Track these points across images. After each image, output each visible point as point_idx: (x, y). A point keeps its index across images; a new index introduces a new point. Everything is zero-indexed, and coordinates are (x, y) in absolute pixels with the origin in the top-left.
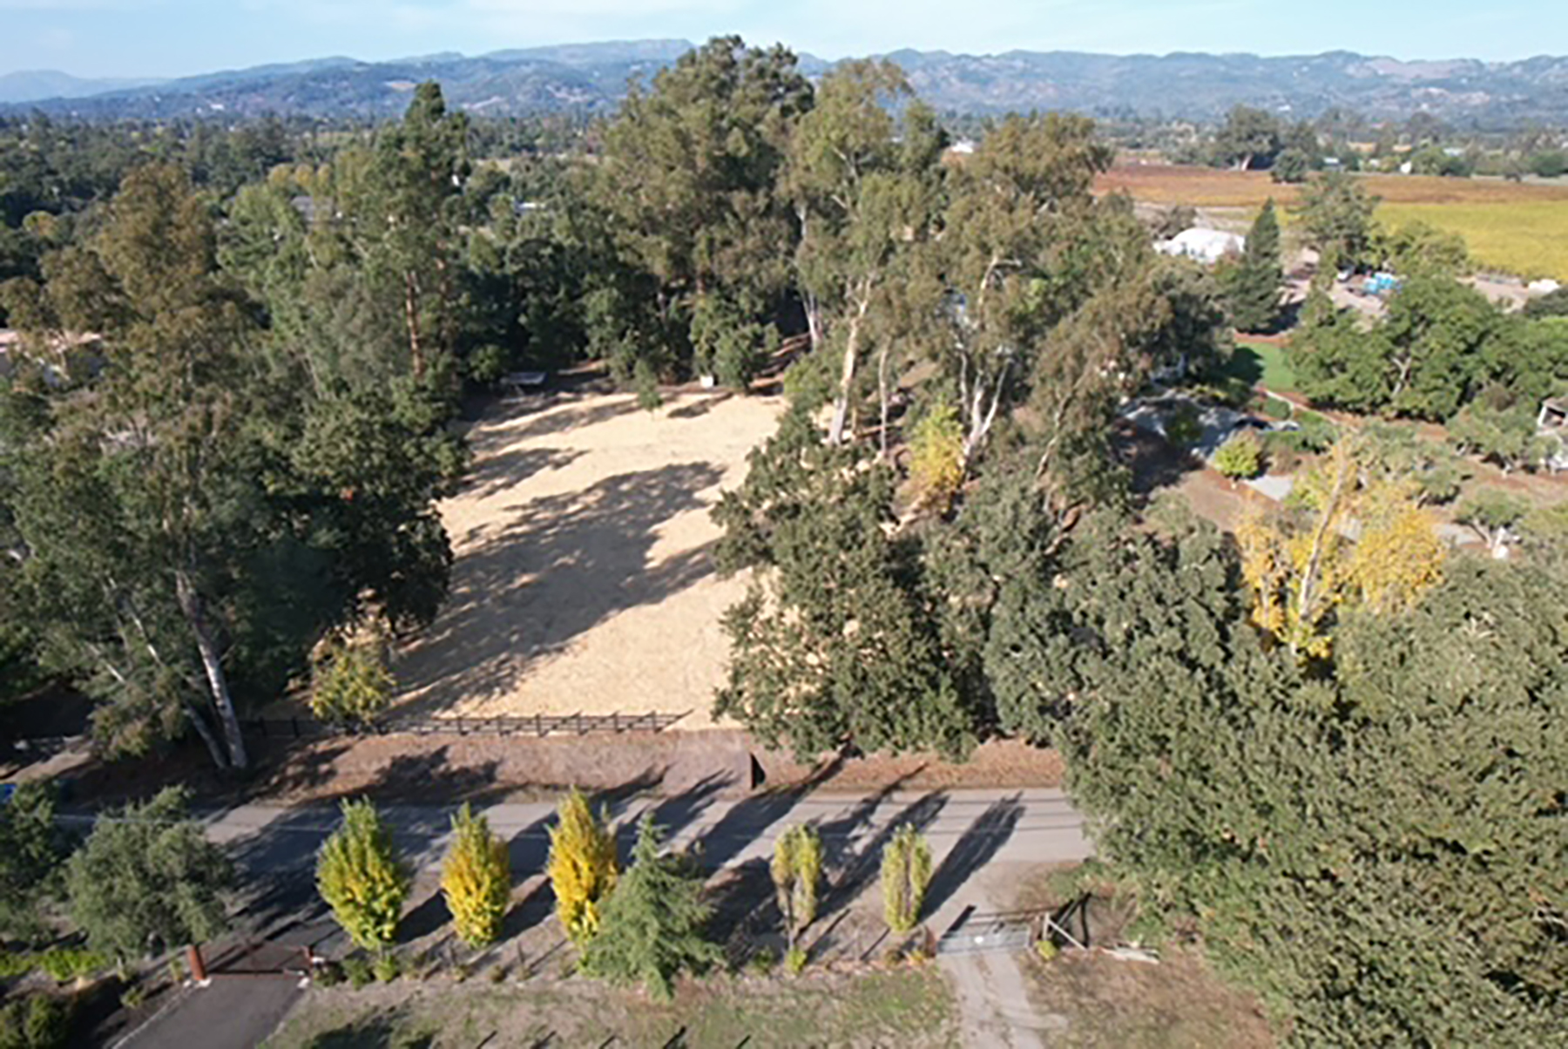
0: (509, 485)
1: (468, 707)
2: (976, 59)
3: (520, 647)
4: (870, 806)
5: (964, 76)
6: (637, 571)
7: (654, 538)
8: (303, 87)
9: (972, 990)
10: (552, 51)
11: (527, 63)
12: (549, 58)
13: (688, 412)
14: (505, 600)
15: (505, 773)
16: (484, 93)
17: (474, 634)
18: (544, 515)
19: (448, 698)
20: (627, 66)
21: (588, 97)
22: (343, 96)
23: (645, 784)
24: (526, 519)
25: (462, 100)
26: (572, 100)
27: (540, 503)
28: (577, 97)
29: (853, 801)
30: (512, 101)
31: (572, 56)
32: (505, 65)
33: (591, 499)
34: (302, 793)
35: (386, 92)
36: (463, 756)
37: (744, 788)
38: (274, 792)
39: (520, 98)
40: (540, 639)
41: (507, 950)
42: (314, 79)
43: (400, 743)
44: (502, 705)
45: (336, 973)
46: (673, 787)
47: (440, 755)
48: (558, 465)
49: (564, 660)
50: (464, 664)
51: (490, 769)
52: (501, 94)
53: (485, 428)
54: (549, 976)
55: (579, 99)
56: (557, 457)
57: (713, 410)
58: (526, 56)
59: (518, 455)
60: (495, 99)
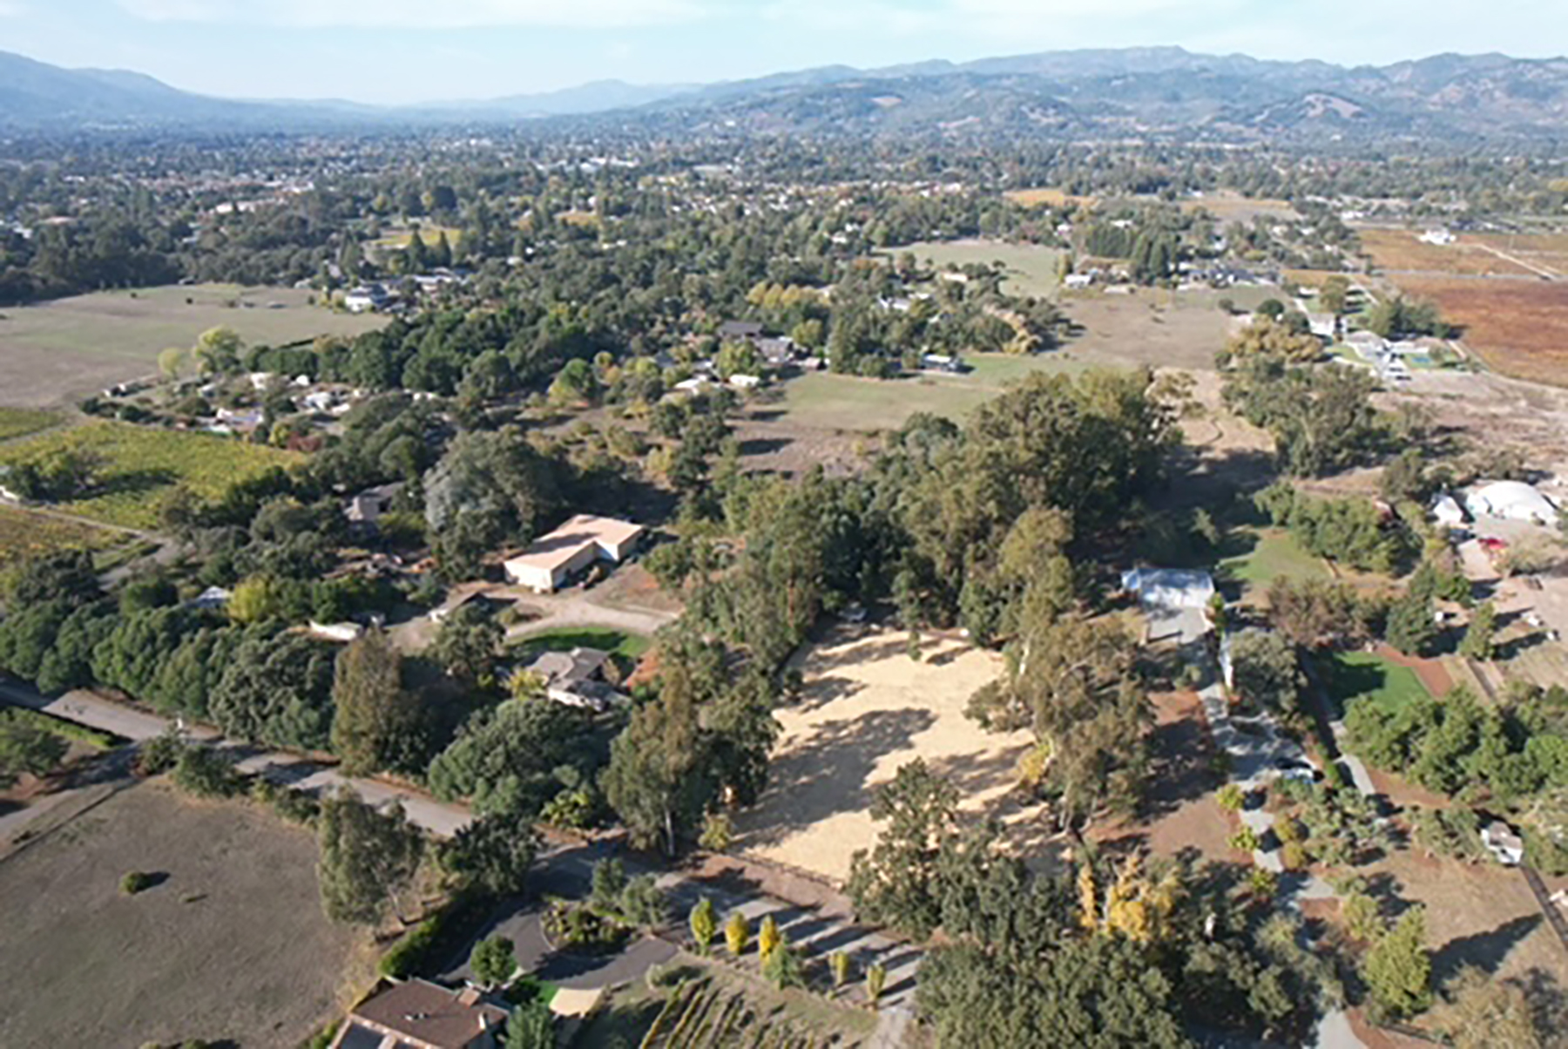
0: (817, 707)
1: (759, 851)
2: (1538, 63)
3: (787, 822)
4: (892, 947)
5: (1516, 89)
6: (856, 788)
7: (874, 767)
8: (802, 104)
9: (884, 1026)
10: (1036, 59)
11: (1009, 77)
12: (1030, 69)
13: (939, 660)
14: (791, 790)
15: (765, 886)
16: (960, 112)
17: (771, 808)
18: (828, 735)
19: (751, 842)
20: (1109, 80)
21: (1061, 119)
22: (834, 112)
23: (814, 908)
24: (818, 736)
25: (940, 119)
26: (1045, 121)
27: (830, 725)
28: (1052, 119)
29: (887, 942)
30: (986, 122)
31: (1057, 65)
32: (986, 78)
33: (854, 728)
34: (690, 872)
35: (872, 108)
36: (751, 874)
37: (850, 921)
38: (680, 869)
39: (995, 119)
40: (799, 820)
41: (742, 959)
42: (813, 96)
43: (728, 861)
44: (773, 853)
45: (689, 948)
46: (823, 913)
47: (741, 871)
48: (848, 695)
49: (805, 835)
50: (762, 826)
51: (758, 883)
52: (977, 114)
53: (821, 652)
54: (752, 972)
55: (1052, 120)
56: (849, 687)
57: (958, 659)
58: (1007, 69)
59: (830, 680)
60: (970, 119)
